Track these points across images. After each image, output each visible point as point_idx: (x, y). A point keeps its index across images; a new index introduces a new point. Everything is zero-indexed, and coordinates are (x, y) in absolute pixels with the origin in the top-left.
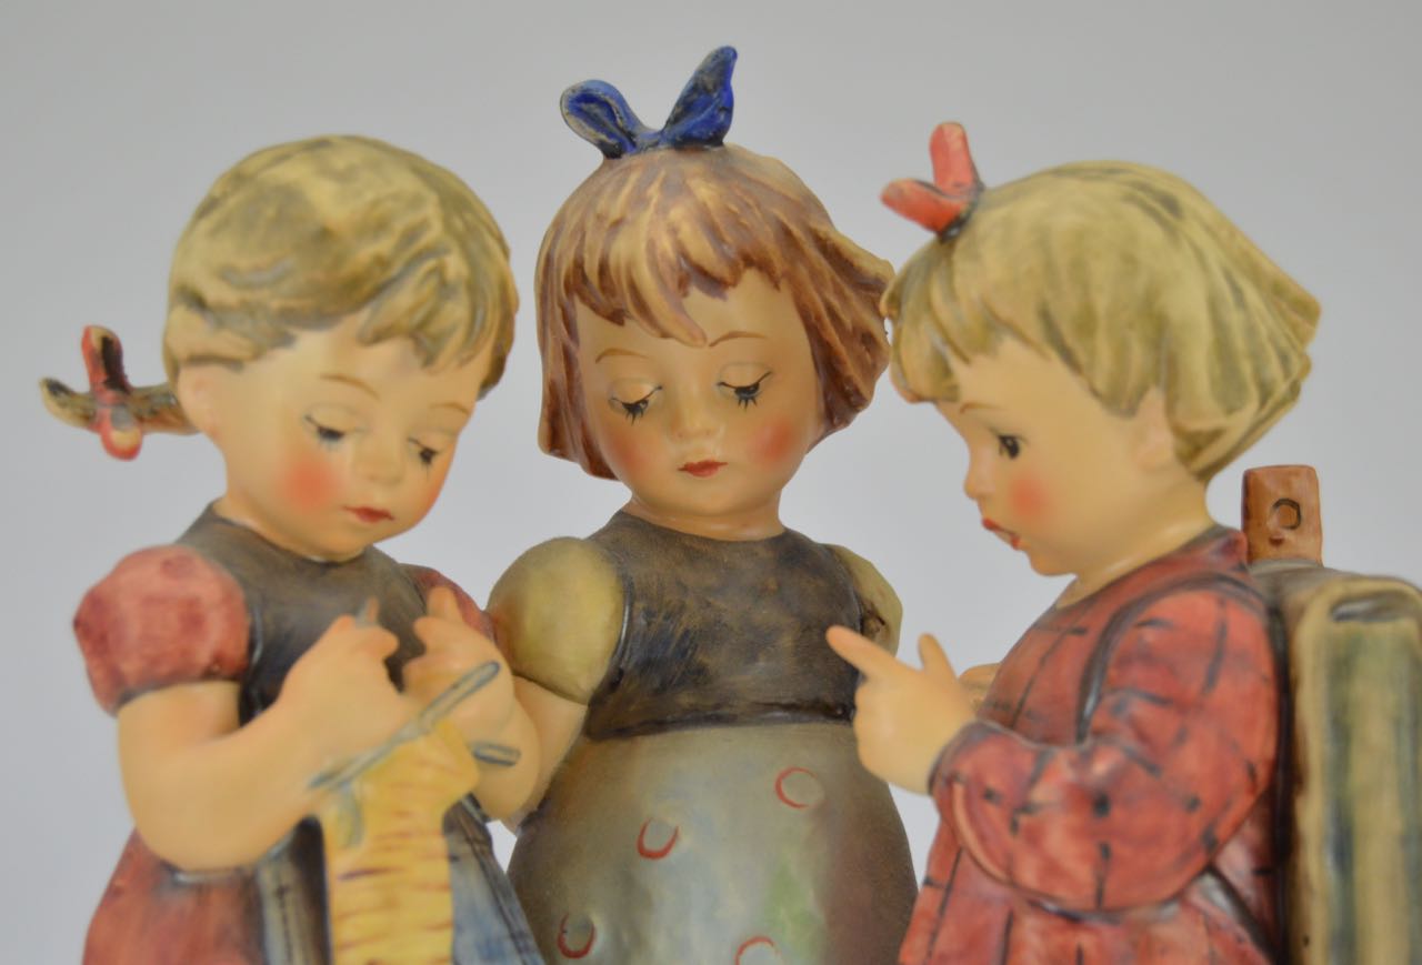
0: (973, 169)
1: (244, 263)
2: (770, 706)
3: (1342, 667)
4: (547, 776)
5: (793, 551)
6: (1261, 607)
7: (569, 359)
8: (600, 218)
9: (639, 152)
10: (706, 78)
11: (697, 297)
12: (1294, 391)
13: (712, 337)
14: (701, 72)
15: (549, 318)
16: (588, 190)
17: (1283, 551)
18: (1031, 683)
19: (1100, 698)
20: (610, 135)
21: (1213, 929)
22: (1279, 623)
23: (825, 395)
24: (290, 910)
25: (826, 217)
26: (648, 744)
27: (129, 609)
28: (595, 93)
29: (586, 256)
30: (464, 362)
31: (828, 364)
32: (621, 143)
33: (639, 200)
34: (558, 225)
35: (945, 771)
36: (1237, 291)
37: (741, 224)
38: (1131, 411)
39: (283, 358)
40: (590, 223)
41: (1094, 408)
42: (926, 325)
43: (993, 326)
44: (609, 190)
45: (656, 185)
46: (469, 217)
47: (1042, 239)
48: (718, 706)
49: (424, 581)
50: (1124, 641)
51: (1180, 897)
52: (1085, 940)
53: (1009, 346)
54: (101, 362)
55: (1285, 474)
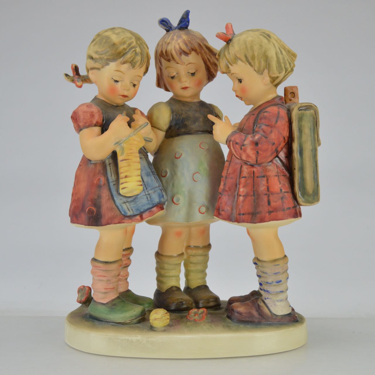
0: (233, 31)
1: (100, 50)
2: (199, 131)
3: (300, 119)
4: (158, 146)
5: (202, 104)
6: (286, 109)
7: (161, 69)
8: (165, 42)
9: (172, 30)
10: (184, 16)
11: (183, 56)
12: (292, 70)
13: (186, 64)
14: (183, 15)
15: (157, 62)
16: (164, 38)
17: (292, 102)
18: (245, 124)
19: (257, 126)
20: (167, 27)
21: (277, 167)
22: (289, 112)
23: (208, 75)
24: (111, 167)
25: (207, 42)
26: (176, 138)
27: (80, 113)
28: (164, 20)
29: (163, 49)
30: (140, 68)
31: (208, 69)
32: (169, 29)
33: (172, 39)
34: (158, 45)
35: (229, 140)
36: (281, 52)
37: (191, 43)
38: (262, 74)
39: (107, 67)
40: (164, 43)
41: (255, 73)
42: (224, 59)
43: (236, 59)
44: (167, 37)
45: (176, 36)
46: (141, 41)
47: (245, 42)
48: (189, 131)
49: (134, 110)
50: (261, 115)
51: (271, 161)
52: (255, 170)
53: (240, 62)
54: (75, 70)
55: (292, 88)
